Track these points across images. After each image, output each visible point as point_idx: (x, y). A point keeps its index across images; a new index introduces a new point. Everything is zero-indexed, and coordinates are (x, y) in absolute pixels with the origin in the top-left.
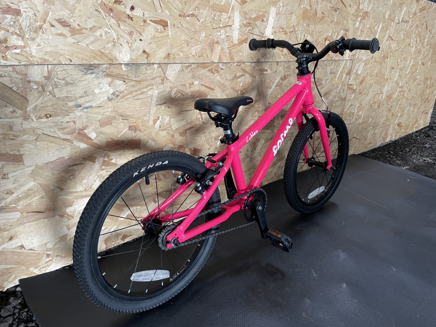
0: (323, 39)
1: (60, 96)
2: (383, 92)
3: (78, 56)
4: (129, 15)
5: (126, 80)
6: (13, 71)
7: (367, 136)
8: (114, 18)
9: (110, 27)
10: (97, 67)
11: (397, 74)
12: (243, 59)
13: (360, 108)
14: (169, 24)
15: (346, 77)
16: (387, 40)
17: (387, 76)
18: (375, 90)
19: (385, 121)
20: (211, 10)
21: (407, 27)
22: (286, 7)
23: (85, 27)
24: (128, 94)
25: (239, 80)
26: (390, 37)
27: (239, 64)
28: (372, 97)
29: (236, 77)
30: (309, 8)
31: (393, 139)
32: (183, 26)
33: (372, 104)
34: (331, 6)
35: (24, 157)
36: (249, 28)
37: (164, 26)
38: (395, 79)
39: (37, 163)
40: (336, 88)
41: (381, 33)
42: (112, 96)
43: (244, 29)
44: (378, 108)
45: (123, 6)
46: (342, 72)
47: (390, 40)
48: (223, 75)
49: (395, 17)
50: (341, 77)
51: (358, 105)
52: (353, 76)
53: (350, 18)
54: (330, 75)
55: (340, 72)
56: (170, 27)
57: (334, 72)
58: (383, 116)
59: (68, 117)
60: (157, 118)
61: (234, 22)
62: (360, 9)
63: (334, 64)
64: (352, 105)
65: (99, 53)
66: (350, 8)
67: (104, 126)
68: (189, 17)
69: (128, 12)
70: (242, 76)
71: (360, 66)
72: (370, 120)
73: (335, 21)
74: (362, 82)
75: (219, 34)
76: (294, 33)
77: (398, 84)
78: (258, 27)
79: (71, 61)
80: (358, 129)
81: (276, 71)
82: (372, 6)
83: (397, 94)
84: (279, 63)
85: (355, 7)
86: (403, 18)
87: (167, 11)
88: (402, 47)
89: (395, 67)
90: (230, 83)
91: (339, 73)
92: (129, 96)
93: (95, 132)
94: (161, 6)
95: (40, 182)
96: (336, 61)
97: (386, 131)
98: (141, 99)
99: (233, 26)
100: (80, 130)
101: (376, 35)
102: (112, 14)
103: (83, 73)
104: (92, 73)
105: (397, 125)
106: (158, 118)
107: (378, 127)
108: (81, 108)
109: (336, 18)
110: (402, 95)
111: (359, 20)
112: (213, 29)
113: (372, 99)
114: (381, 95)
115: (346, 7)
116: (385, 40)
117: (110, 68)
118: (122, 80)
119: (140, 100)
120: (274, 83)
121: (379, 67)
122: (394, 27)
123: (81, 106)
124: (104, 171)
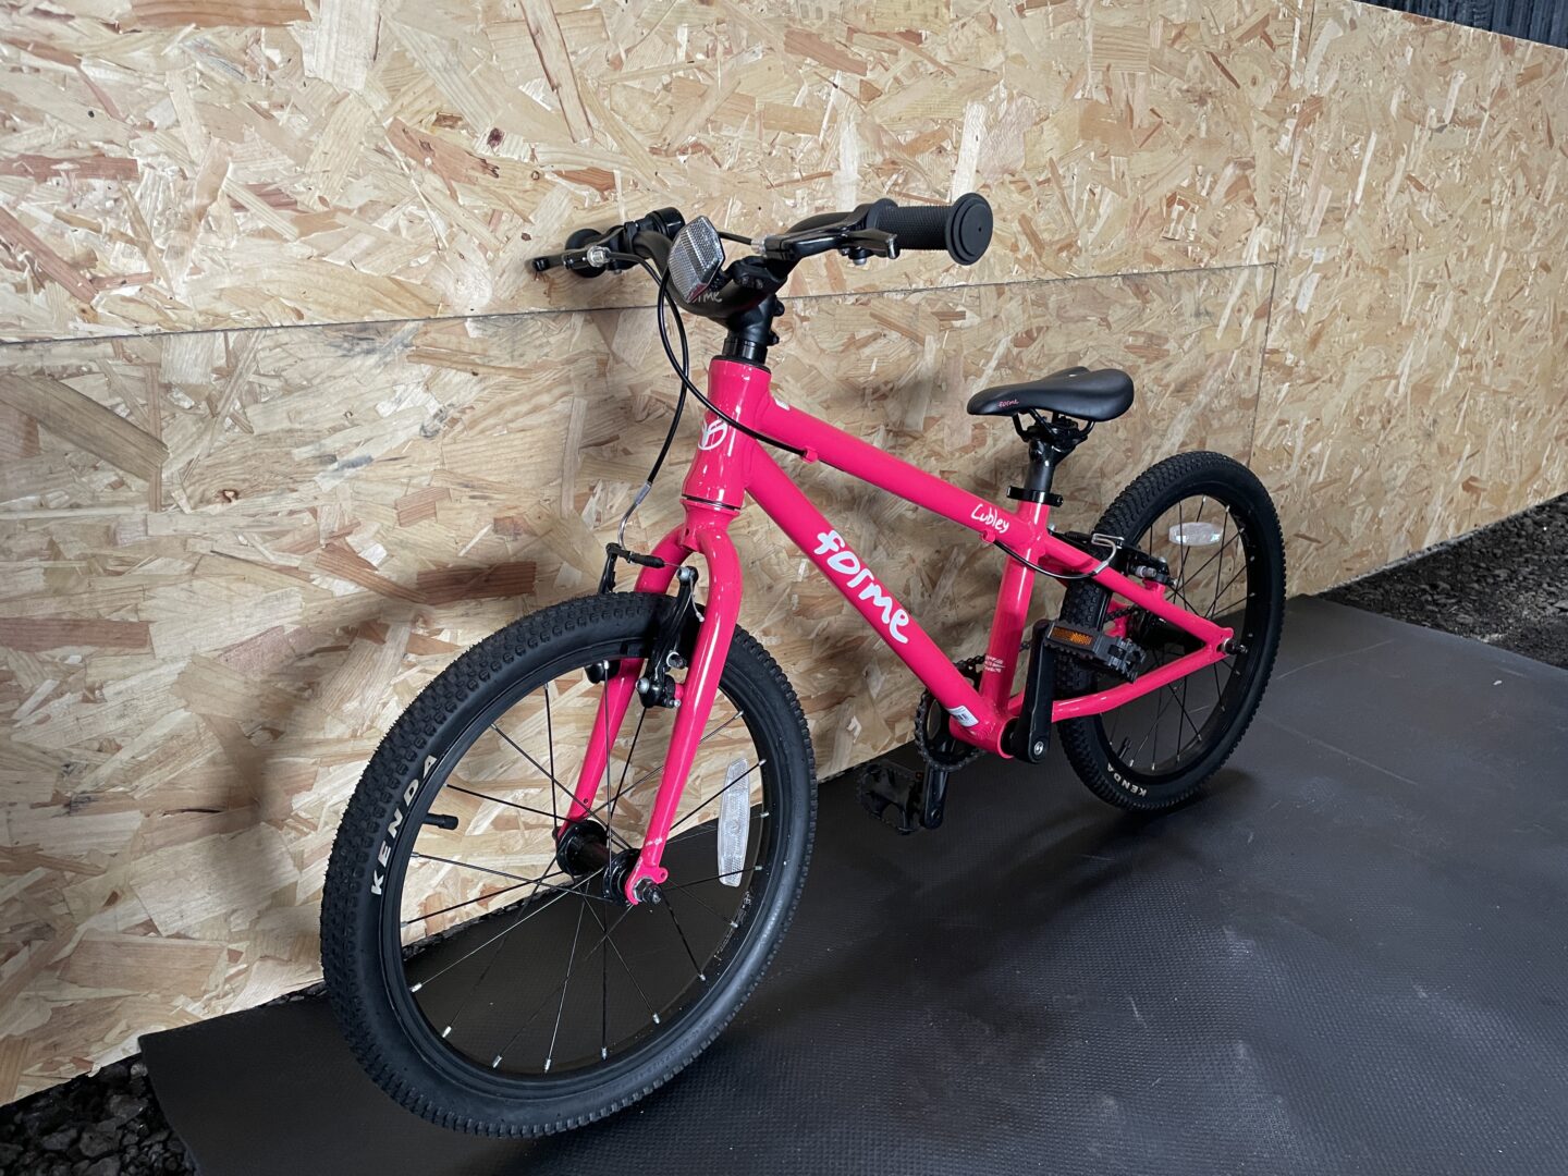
0: (1161, 200)
1: (268, 429)
2: (1398, 373)
3: (320, 300)
4: (484, 161)
5: (480, 370)
6: (117, 355)
7: (1349, 530)
8: (435, 172)
9: (425, 202)
10: (386, 331)
11: (1449, 306)
12: (877, 283)
13: (1315, 432)
14: (618, 182)
15: (1253, 327)
16: (1401, 190)
17: (1410, 314)
18: (1366, 365)
19: (1413, 472)
20: (757, 125)
21: (1472, 142)
22: (1020, 101)
23: (345, 205)
24: (489, 414)
25: (867, 351)
26: (1409, 178)
27: (864, 299)
28: (1358, 390)
29: (853, 344)
30: (1102, 98)
31: (1451, 535)
32: (665, 185)
33: (1361, 414)
34: (1185, 87)
35: (152, 628)
36: (895, 177)
37: (601, 190)
38: (1443, 323)
39: (195, 649)
40: (1219, 365)
41: (1377, 166)
42: (436, 422)
43: (878, 182)
44: (1384, 428)
45: (464, 132)
46: (1239, 310)
47: (1413, 189)
48: (809, 339)
49: (1426, 109)
50: (1234, 326)
51: (1306, 422)
52: (1279, 321)
53: (1255, 124)
54: (1193, 319)
55: (1233, 311)
56: (623, 189)
57: (1210, 309)
58: (1404, 458)
59: (295, 495)
60: (586, 490)
61: (841, 160)
62: (1290, 88)
63: (1205, 282)
64: (1282, 422)
65: (390, 285)
66: (1255, 89)
67: (410, 523)
68: (683, 153)
69: (482, 149)
70: (875, 337)
71: (1305, 285)
72: (1357, 471)
73: (1203, 134)
74: (1314, 342)
75: (790, 202)
76: (1053, 184)
77: (1454, 343)
78: (923, 174)
79: (300, 316)
80: (1313, 505)
81: (995, 317)
82: (1335, 76)
83: (1451, 375)
84: (1007, 288)
85: (1274, 83)
86: (1455, 111)
87: (609, 138)
88: (1460, 212)
89: (1435, 281)
90: (835, 363)
91: (1227, 312)
92: (491, 421)
93: (381, 542)
94: (589, 124)
95: (203, 710)
96: (1213, 271)
97: (1421, 510)
98: (531, 428)
99: (836, 173)
100: (333, 536)
101: (1359, 174)
102: (428, 161)
103: (340, 353)
104: (369, 352)
105: (1460, 486)
106: (592, 488)
107: (1389, 497)
108: (335, 465)
109: (1204, 127)
110: (1471, 379)
111: (1291, 129)
112: (768, 188)
113: (1359, 397)
114: (1393, 382)
115: (1238, 86)
116: (1394, 189)
117: (426, 333)
118: (465, 371)
119: (529, 433)
120: (989, 357)
121: (1378, 285)
122: (1423, 143)
123: (333, 459)
124: (415, 670)
